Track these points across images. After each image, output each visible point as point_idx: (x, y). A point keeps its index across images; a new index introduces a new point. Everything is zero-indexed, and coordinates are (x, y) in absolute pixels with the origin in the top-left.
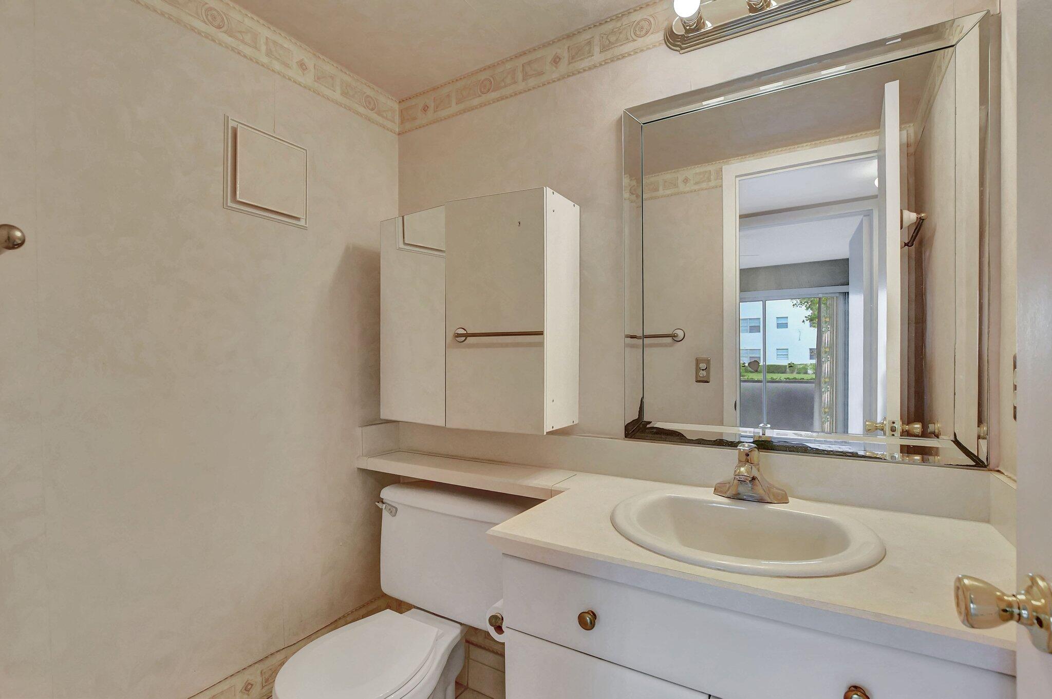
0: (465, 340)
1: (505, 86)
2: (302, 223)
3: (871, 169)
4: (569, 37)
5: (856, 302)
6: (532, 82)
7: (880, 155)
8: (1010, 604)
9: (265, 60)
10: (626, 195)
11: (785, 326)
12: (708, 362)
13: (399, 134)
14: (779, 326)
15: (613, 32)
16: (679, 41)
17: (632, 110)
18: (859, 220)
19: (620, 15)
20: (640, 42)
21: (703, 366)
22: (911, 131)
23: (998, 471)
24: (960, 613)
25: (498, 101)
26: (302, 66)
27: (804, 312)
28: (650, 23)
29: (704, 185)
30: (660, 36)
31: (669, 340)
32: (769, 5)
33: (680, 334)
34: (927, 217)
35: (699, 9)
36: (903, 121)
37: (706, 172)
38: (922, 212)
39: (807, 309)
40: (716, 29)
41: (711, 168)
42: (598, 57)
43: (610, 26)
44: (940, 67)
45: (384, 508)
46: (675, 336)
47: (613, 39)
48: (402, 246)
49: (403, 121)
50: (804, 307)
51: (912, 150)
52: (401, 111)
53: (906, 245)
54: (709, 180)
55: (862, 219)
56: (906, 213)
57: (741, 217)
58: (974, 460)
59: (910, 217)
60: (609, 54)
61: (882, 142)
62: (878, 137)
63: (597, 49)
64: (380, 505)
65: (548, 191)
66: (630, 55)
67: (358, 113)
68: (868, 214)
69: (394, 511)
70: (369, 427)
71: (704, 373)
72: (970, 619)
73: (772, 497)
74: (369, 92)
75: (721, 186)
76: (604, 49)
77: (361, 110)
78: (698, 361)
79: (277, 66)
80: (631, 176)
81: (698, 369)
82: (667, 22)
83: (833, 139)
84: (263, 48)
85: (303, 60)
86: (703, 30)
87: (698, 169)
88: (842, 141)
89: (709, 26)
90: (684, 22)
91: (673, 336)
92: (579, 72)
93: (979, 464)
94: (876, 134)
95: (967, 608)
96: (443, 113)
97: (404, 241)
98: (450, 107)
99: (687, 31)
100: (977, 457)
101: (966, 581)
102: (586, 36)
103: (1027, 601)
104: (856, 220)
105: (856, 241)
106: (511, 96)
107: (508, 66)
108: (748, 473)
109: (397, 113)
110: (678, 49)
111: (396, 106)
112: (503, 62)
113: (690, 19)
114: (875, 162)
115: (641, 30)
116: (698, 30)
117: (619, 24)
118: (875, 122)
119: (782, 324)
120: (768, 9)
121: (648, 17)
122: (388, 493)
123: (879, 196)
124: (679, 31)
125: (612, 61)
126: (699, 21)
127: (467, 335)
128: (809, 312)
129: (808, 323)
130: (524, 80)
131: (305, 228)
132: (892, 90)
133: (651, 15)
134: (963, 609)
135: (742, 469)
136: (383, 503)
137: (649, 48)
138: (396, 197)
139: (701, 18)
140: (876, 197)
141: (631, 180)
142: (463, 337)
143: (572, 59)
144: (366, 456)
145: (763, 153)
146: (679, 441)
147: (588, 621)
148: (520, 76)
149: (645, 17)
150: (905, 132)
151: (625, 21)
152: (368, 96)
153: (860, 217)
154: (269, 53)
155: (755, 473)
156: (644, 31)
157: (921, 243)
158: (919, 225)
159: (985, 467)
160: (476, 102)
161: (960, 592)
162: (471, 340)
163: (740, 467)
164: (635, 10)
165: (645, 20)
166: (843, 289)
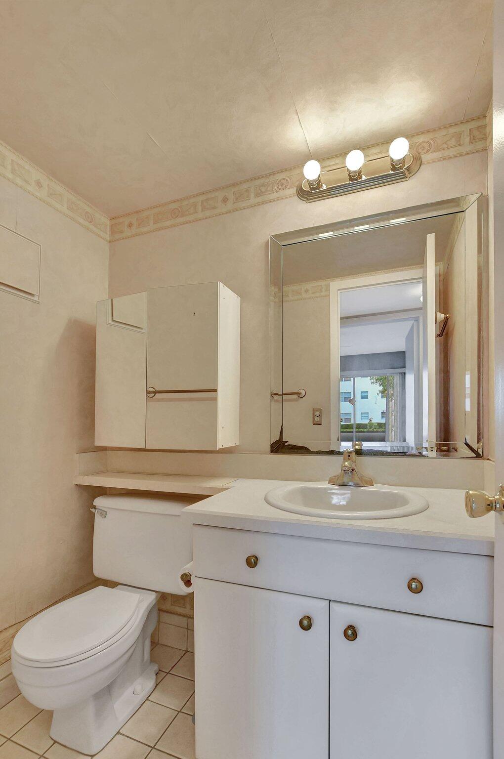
0: (154, 395)
1: (190, 214)
2: (36, 298)
3: (418, 290)
4: (234, 185)
5: (410, 379)
6: (208, 213)
7: (423, 280)
8: (491, 501)
9: (10, 176)
10: (272, 298)
11: (366, 397)
12: (321, 411)
13: (109, 242)
14: (363, 397)
15: (263, 185)
16: (305, 195)
17: (275, 236)
18: (411, 324)
19: (268, 175)
20: (281, 193)
21: (317, 414)
22: (442, 267)
23: (488, 459)
24: (467, 511)
25: (184, 224)
26: (39, 184)
27: (378, 388)
28: (288, 182)
29: (318, 295)
30: (293, 191)
31: (295, 396)
32: (361, 177)
33: (303, 392)
34: (450, 317)
35: (319, 176)
36: (437, 260)
37: (319, 286)
38: (448, 314)
39: (380, 386)
40: (329, 190)
41: (323, 283)
42: (253, 200)
43: (261, 181)
44: (457, 227)
45: (96, 512)
46: (300, 394)
47: (263, 189)
48: (111, 322)
49: (113, 233)
50: (378, 384)
51: (442, 278)
52: (112, 226)
53: (438, 335)
54: (321, 291)
55: (413, 324)
56: (438, 314)
57: (341, 318)
58: (475, 454)
59: (442, 316)
60: (259, 200)
61: (425, 272)
62: (422, 270)
63: (252, 195)
64: (93, 510)
65: (221, 285)
66: (274, 201)
67: (80, 224)
68: (417, 320)
69: (104, 514)
70: (84, 454)
71: (318, 418)
72: (473, 513)
73: (364, 482)
74: (88, 209)
75: (329, 295)
76: (258, 195)
77: (81, 221)
78: (314, 411)
79: (19, 181)
80: (275, 285)
81: (314, 416)
82: (298, 182)
83: (397, 269)
84: (9, 167)
85: (39, 180)
86: (321, 189)
87: (314, 284)
88: (402, 270)
89: (324, 187)
90: (309, 183)
91: (298, 394)
92: (241, 209)
93: (478, 456)
94: (422, 267)
95: (471, 507)
96: (144, 230)
97: (112, 318)
98: (149, 225)
99: (311, 189)
100: (477, 452)
101: (471, 492)
102: (245, 186)
103: (500, 499)
104: (409, 324)
105: (409, 338)
106: (193, 221)
107: (192, 201)
108: (349, 465)
109: (108, 228)
110: (305, 199)
111: (108, 223)
112: (188, 198)
113: (313, 181)
114: (421, 285)
115: (282, 185)
116: (318, 189)
117: (267, 181)
118: (421, 261)
119: (365, 397)
120: (361, 180)
121: (287, 178)
122: (99, 502)
123: (423, 308)
124: (306, 188)
125: (263, 204)
126: (319, 182)
127: (156, 392)
128: (381, 388)
129: (380, 395)
130: (202, 211)
131: (38, 303)
132: (431, 239)
133: (288, 177)
134: (469, 508)
135: (346, 463)
136: (95, 508)
137: (287, 198)
138: (107, 286)
139: (320, 181)
140: (421, 309)
141: (275, 288)
142: (153, 393)
143: (236, 200)
144: (82, 475)
145: (355, 275)
146: (306, 452)
147: (252, 562)
148: (200, 208)
149: (284, 178)
150: (438, 267)
151: (271, 178)
152: (87, 212)
153: (412, 322)
154: (13, 171)
155: (354, 466)
156: (284, 187)
157: (447, 334)
158: (446, 322)
159: (481, 457)
160: (168, 223)
161: (468, 499)
162: (158, 396)
163: (345, 462)
164: (278, 173)
165: (284, 179)
166: (402, 370)
